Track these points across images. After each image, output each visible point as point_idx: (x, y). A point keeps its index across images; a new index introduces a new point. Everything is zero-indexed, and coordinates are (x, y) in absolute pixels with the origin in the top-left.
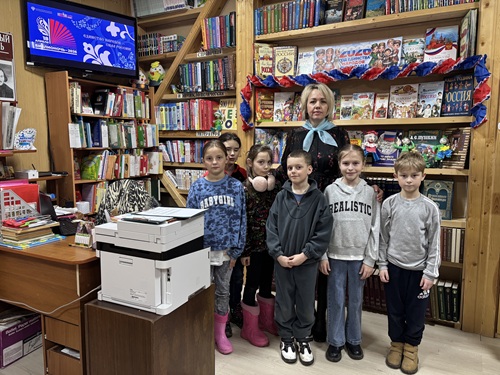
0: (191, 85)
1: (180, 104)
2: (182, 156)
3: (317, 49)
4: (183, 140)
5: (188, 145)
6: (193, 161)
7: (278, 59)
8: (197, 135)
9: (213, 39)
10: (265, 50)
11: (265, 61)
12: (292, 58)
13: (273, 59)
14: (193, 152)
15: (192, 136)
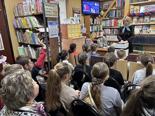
0: (112, 16)
1: (108, 20)
2: (108, 32)
3: (145, 6)
4: (108, 28)
5: (110, 30)
6: (111, 33)
7: (135, 9)
8: (113, 27)
9: (119, 5)
10: (132, 7)
11: (132, 9)
12: (139, 8)
13: (134, 9)
14: (111, 31)
15: (111, 28)
